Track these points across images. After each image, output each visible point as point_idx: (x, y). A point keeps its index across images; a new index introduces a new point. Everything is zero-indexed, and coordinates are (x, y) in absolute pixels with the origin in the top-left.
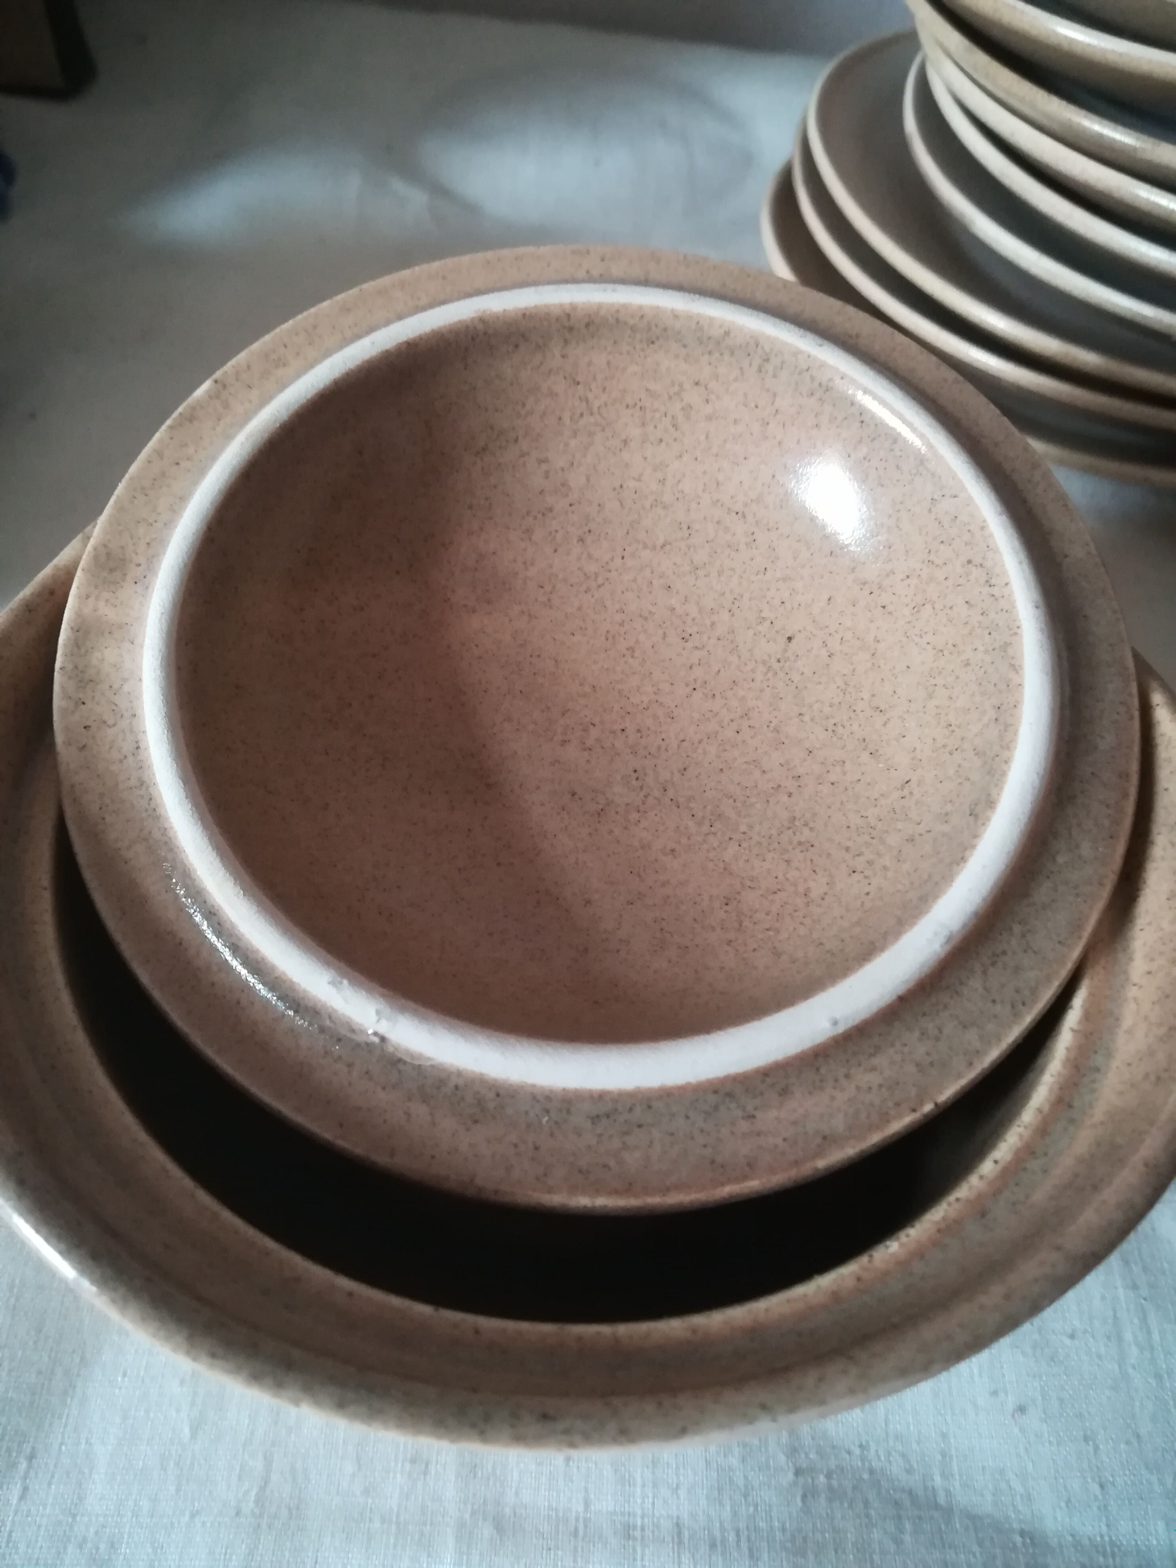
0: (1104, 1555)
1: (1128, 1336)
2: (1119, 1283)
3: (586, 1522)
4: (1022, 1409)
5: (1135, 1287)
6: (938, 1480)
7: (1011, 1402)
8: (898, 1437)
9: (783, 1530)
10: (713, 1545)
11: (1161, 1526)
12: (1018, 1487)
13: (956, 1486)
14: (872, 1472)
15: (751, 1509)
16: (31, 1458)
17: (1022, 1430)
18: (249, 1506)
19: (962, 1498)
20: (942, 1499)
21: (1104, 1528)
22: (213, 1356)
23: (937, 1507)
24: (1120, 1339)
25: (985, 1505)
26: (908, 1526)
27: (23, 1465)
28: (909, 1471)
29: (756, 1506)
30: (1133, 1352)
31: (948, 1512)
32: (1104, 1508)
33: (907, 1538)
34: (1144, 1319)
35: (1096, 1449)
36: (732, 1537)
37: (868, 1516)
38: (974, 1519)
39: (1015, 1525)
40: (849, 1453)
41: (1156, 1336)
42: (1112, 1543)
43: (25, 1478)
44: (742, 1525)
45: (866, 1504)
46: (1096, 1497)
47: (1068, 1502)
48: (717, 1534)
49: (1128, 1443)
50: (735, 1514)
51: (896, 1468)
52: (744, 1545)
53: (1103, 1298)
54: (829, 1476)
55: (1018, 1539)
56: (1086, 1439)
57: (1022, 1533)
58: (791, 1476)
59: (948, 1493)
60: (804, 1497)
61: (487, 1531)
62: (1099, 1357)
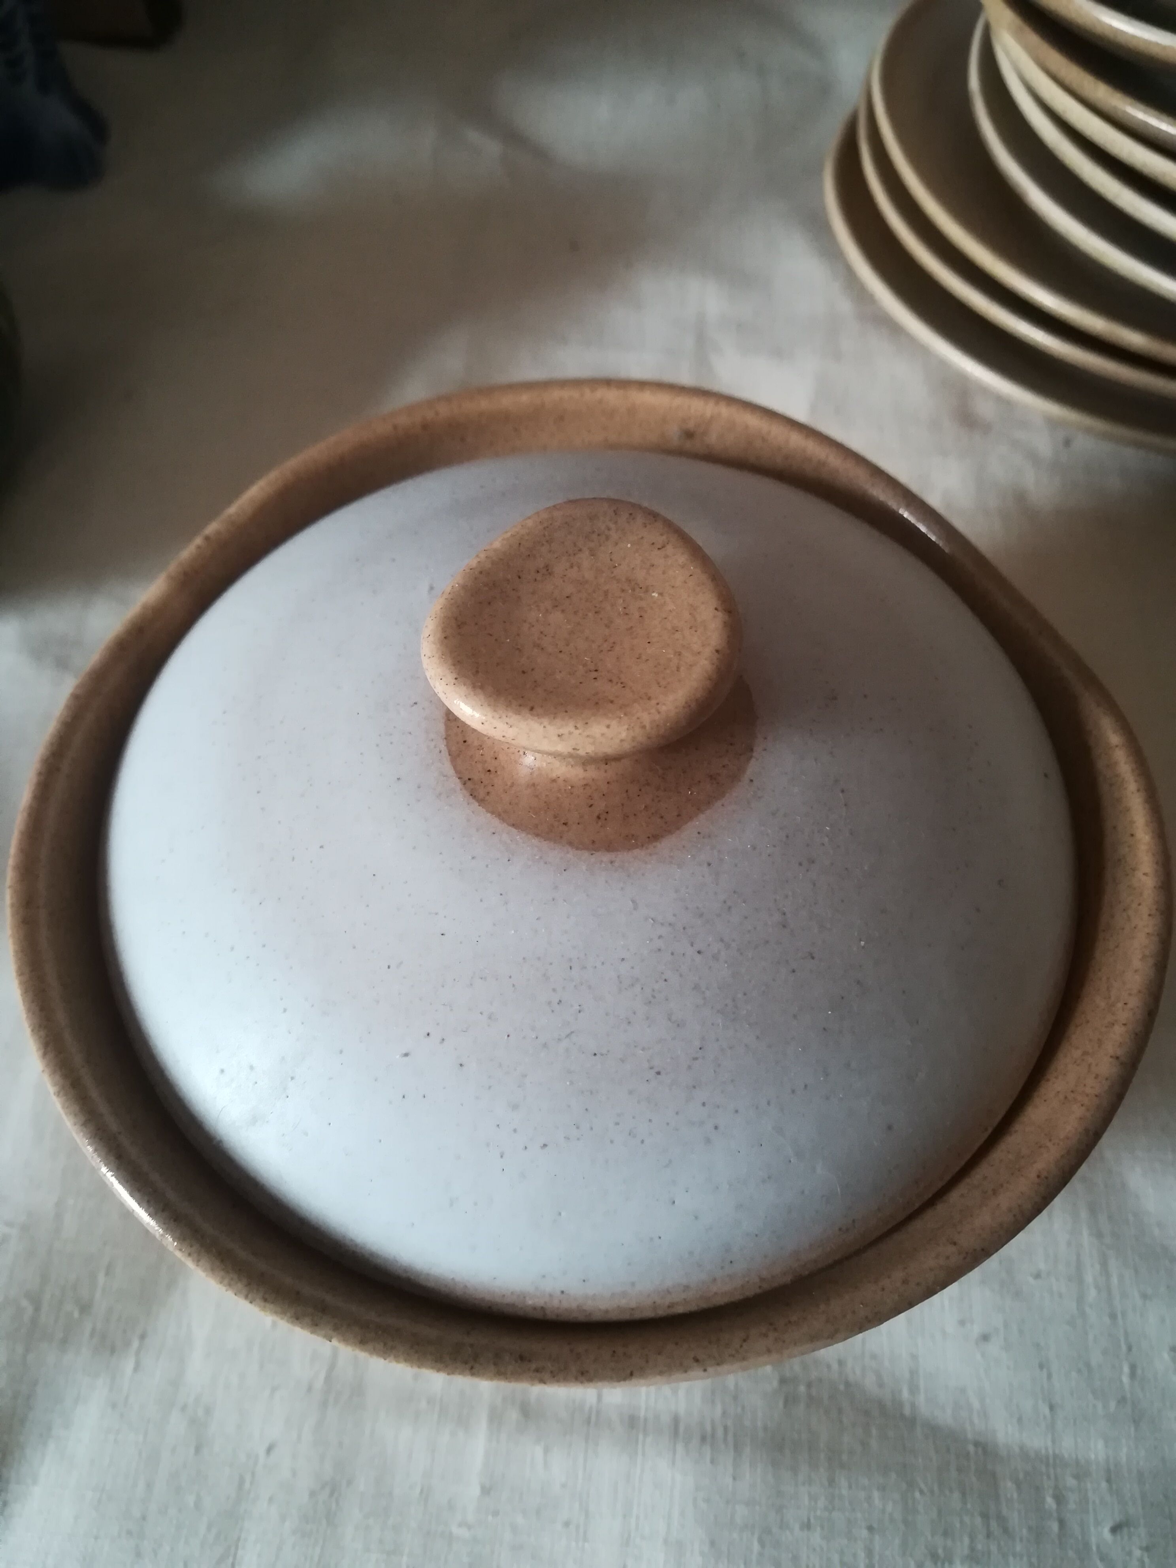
0: (1047, 1465)
1: (1089, 1278)
2: (1085, 1232)
3: (598, 1412)
4: (985, 1338)
5: (1099, 1235)
6: (905, 1394)
7: (976, 1330)
8: (874, 1357)
9: (765, 1429)
10: (703, 1439)
11: (1100, 1445)
12: (976, 1405)
13: (921, 1399)
14: (847, 1384)
15: (739, 1410)
16: (143, 1337)
17: (983, 1355)
18: (319, 1383)
19: (924, 1410)
20: (907, 1411)
21: (1049, 1444)
22: (265, 1300)
23: (902, 1416)
24: (1080, 1281)
25: (945, 1417)
26: (874, 1431)
27: (136, 1344)
28: (881, 1385)
29: (743, 1408)
30: (1092, 1293)
31: (912, 1422)
32: (1052, 1427)
33: (874, 1444)
34: (1104, 1264)
35: (1049, 1376)
36: (720, 1432)
37: (841, 1422)
38: (934, 1430)
39: (970, 1436)
40: (829, 1367)
41: (1115, 1280)
42: (1055, 1456)
43: (138, 1353)
44: (729, 1423)
45: (840, 1411)
46: (1045, 1417)
47: (1020, 1420)
48: (709, 1428)
49: (1079, 1371)
50: (724, 1413)
51: (869, 1383)
52: (730, 1437)
53: (1069, 1244)
54: (809, 1385)
55: (971, 1448)
56: (1041, 1367)
57: (976, 1444)
58: (775, 1384)
59: (913, 1406)
60: (786, 1402)
61: (514, 1415)
62: (1060, 1295)
